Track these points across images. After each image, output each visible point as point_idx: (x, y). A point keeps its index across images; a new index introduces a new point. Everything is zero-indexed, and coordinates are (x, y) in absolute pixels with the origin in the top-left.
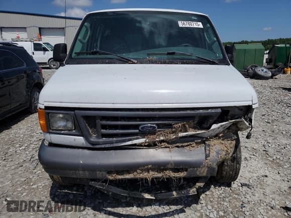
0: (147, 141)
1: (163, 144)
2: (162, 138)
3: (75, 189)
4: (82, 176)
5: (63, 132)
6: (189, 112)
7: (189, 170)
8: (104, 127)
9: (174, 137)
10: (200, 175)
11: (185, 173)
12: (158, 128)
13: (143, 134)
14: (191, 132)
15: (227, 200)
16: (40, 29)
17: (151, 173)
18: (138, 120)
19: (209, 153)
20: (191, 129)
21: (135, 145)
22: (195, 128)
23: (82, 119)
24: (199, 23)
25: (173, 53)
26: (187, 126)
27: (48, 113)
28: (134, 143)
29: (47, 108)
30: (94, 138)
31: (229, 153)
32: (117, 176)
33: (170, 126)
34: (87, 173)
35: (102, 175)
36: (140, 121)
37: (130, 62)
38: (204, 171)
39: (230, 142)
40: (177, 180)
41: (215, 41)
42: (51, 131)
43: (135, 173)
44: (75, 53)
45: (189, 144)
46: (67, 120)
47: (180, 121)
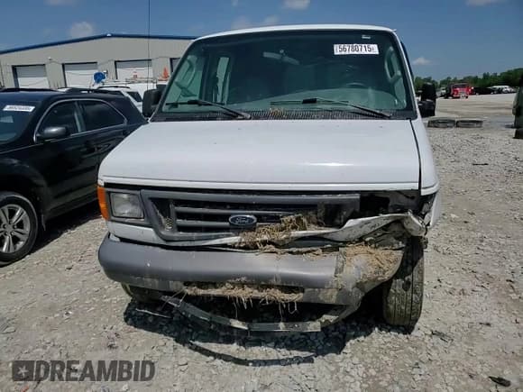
0: (243, 240)
1: (268, 246)
2: (265, 237)
3: (159, 309)
4: (150, 286)
5: (127, 220)
6: (304, 197)
7: (307, 290)
8: (181, 215)
9: (285, 236)
10: (326, 302)
11: (301, 294)
12: (258, 221)
13: (236, 229)
14: (313, 231)
15: (392, 353)
16: (171, 60)
17: (248, 290)
18: (228, 207)
19: (343, 267)
20: (312, 226)
21: (225, 245)
22: (319, 224)
23: (150, 203)
24: (372, 46)
25: (313, 101)
26: (304, 220)
27: (109, 193)
28: (223, 242)
29: (108, 185)
30: (167, 232)
31: (385, 271)
32: (198, 290)
33: (276, 219)
34: (156, 282)
35: (177, 285)
36: (230, 209)
37: (239, 117)
38: (331, 296)
39: (388, 252)
40: (286, 304)
41: (399, 77)
42: (113, 218)
43: (224, 288)
44: (167, 104)
45: (309, 249)
46: (134, 204)
47: (290, 211)
